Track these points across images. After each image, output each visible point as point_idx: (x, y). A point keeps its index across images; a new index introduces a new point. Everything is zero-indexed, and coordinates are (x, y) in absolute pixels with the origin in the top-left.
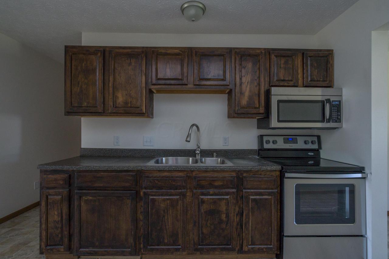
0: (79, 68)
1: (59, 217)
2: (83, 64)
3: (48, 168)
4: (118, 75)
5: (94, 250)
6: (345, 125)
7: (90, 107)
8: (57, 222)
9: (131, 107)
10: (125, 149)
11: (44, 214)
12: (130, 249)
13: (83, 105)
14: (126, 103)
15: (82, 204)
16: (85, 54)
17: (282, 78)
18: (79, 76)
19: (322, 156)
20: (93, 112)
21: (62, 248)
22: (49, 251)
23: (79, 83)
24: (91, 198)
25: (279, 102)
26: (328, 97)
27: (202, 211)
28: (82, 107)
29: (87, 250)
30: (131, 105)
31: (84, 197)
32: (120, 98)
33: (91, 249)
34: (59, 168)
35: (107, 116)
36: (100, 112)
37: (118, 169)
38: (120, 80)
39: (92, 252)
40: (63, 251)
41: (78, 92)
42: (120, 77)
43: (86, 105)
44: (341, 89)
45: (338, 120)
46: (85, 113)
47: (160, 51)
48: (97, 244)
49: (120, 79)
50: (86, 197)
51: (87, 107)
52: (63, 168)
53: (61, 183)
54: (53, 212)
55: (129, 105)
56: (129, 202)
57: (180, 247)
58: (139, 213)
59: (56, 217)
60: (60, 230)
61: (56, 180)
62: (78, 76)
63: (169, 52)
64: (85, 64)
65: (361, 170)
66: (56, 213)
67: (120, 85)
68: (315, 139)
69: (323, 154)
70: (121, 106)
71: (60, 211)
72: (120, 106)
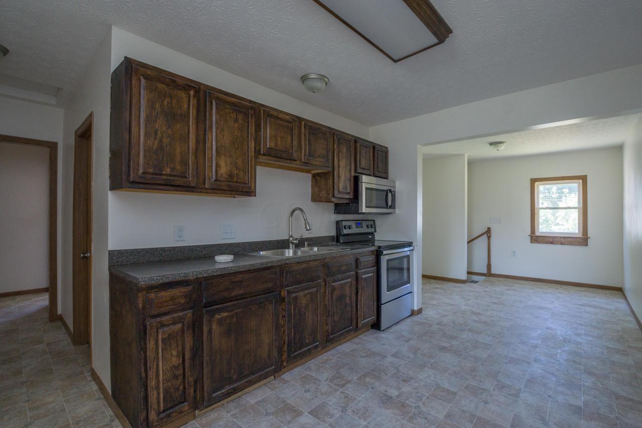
0: (157, 106)
1: (180, 359)
2: (165, 103)
3: (161, 281)
4: (221, 133)
5: (231, 387)
6: (397, 211)
7: (174, 176)
8: (175, 368)
9: (237, 182)
10: (196, 246)
11: (154, 362)
12: (273, 367)
13: (164, 173)
14: (231, 176)
15: (214, 326)
16: (168, 85)
17: (363, 167)
18: (158, 120)
19: (376, 238)
20: (181, 185)
21: (185, 406)
22: (165, 420)
23: (156, 134)
24: (226, 314)
25: (367, 189)
26: (390, 188)
27: (334, 299)
28: (161, 175)
29: (223, 391)
30: (237, 180)
31: (216, 316)
32: (223, 168)
33: (228, 388)
34: (179, 278)
35: (201, 192)
36: (192, 185)
37: (262, 267)
38: (223, 141)
39: (230, 391)
40: (187, 409)
41: (155, 148)
42: (223, 136)
43: (169, 172)
44: (395, 182)
45: (393, 207)
46: (167, 185)
47: (272, 113)
48: (235, 377)
49: (222, 139)
50: (219, 315)
51: (171, 175)
52: (187, 277)
53: (183, 301)
54: (170, 353)
55: (235, 179)
56: (271, 307)
57: (318, 343)
58: (280, 318)
59: (174, 359)
60: (181, 378)
61: (173, 299)
62: (156, 121)
63: (281, 116)
64: (168, 102)
65: (410, 244)
66: (174, 353)
67: (223, 148)
68: (372, 223)
69: (377, 237)
70: (224, 180)
71: (180, 348)
72: (222, 179)
